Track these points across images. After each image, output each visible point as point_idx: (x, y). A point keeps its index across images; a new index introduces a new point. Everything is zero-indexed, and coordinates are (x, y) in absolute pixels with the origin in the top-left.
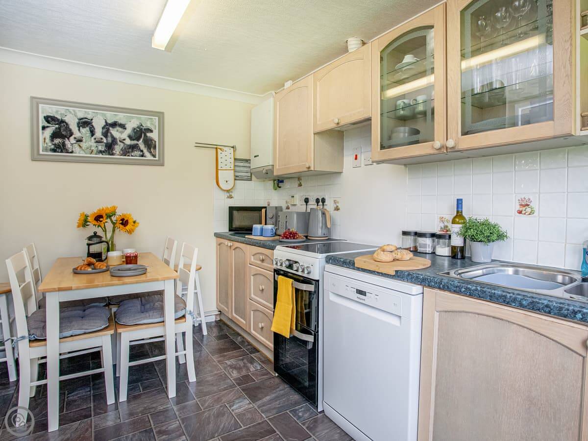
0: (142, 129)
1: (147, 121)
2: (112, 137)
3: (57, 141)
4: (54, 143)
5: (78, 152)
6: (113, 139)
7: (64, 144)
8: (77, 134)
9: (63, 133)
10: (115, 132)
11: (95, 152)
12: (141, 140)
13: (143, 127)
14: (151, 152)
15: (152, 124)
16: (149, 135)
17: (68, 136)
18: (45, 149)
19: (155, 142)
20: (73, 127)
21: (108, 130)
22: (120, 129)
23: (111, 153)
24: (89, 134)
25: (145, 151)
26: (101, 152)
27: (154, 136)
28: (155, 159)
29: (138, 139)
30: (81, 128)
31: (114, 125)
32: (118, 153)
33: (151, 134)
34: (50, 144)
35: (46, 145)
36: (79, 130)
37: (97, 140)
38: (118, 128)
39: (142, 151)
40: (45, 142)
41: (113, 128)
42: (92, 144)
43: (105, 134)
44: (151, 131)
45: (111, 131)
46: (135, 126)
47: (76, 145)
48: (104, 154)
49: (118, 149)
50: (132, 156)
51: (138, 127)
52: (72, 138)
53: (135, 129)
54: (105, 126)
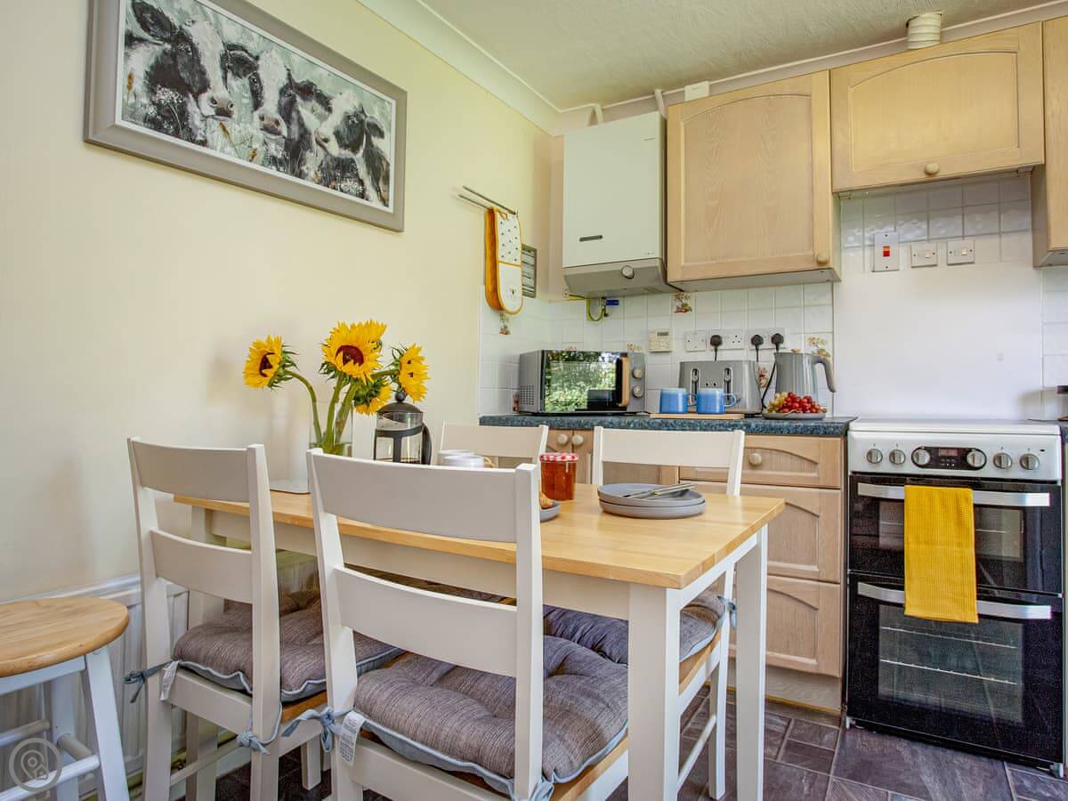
0: (362, 122)
1: (375, 103)
2: (302, 125)
3: (166, 95)
4: (156, 99)
5: (220, 149)
6: (302, 131)
7: (183, 113)
8: (218, 90)
9: (182, 74)
12: (361, 151)
13: (366, 116)
14: (378, 190)
15: (382, 114)
16: (376, 141)
18: (131, 114)
19: (388, 164)
20: (213, 71)
21: (292, 102)
23: (297, 170)
24: (247, 100)
25: (368, 182)
26: (274, 161)
27: (385, 145)
29: (355, 150)
30: (230, 75)
31: (307, 91)
32: (312, 174)
34: (145, 100)
35: (132, 100)
36: (225, 79)
37: (265, 122)
38: (314, 103)
39: (361, 182)
40: (130, 87)
41: (304, 99)
42: (255, 132)
43: (287, 111)
44: (381, 135)
45: (300, 108)
46: (351, 110)
47: (214, 125)
48: (281, 169)
49: (312, 161)
50: (342, 191)
51: (356, 115)
52: (204, 98)
54: (286, 87)
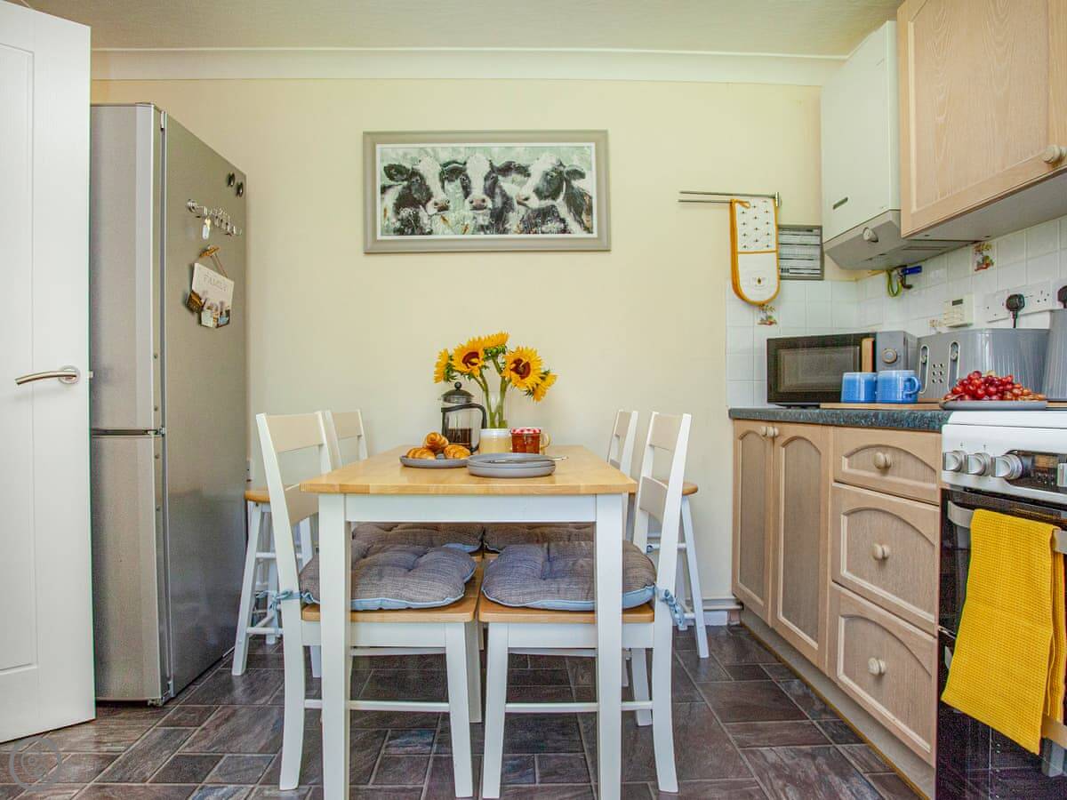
0: (561, 172)
1: (573, 153)
2: (504, 195)
3: (406, 212)
4: (400, 217)
5: (442, 232)
6: (505, 200)
7: (417, 218)
8: (439, 196)
9: (415, 196)
10: (509, 185)
11: (471, 228)
12: (562, 196)
13: (564, 167)
14: (581, 222)
15: (581, 159)
16: (576, 183)
17: (423, 202)
18: (386, 231)
19: (591, 198)
20: (433, 182)
21: (495, 181)
22: (519, 178)
23: (501, 228)
24: (460, 193)
25: (570, 219)
26: (482, 228)
27: (586, 185)
28: (590, 235)
29: (554, 196)
30: (446, 183)
31: (507, 169)
32: (515, 228)
33: (582, 180)
34: (394, 220)
35: (387, 222)
36: (443, 187)
37: (474, 204)
38: (514, 176)
39: (563, 221)
40: (385, 215)
41: (504, 175)
43: (490, 191)
44: (582, 175)
45: (502, 184)
46: (548, 167)
47: (438, 219)
48: (488, 232)
49: (514, 219)
50: (543, 233)
51: (554, 170)
52: (430, 205)
53: (547, 174)
54: (489, 173)
